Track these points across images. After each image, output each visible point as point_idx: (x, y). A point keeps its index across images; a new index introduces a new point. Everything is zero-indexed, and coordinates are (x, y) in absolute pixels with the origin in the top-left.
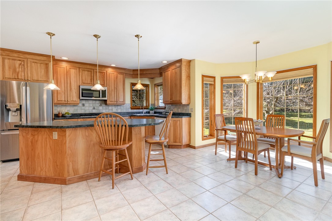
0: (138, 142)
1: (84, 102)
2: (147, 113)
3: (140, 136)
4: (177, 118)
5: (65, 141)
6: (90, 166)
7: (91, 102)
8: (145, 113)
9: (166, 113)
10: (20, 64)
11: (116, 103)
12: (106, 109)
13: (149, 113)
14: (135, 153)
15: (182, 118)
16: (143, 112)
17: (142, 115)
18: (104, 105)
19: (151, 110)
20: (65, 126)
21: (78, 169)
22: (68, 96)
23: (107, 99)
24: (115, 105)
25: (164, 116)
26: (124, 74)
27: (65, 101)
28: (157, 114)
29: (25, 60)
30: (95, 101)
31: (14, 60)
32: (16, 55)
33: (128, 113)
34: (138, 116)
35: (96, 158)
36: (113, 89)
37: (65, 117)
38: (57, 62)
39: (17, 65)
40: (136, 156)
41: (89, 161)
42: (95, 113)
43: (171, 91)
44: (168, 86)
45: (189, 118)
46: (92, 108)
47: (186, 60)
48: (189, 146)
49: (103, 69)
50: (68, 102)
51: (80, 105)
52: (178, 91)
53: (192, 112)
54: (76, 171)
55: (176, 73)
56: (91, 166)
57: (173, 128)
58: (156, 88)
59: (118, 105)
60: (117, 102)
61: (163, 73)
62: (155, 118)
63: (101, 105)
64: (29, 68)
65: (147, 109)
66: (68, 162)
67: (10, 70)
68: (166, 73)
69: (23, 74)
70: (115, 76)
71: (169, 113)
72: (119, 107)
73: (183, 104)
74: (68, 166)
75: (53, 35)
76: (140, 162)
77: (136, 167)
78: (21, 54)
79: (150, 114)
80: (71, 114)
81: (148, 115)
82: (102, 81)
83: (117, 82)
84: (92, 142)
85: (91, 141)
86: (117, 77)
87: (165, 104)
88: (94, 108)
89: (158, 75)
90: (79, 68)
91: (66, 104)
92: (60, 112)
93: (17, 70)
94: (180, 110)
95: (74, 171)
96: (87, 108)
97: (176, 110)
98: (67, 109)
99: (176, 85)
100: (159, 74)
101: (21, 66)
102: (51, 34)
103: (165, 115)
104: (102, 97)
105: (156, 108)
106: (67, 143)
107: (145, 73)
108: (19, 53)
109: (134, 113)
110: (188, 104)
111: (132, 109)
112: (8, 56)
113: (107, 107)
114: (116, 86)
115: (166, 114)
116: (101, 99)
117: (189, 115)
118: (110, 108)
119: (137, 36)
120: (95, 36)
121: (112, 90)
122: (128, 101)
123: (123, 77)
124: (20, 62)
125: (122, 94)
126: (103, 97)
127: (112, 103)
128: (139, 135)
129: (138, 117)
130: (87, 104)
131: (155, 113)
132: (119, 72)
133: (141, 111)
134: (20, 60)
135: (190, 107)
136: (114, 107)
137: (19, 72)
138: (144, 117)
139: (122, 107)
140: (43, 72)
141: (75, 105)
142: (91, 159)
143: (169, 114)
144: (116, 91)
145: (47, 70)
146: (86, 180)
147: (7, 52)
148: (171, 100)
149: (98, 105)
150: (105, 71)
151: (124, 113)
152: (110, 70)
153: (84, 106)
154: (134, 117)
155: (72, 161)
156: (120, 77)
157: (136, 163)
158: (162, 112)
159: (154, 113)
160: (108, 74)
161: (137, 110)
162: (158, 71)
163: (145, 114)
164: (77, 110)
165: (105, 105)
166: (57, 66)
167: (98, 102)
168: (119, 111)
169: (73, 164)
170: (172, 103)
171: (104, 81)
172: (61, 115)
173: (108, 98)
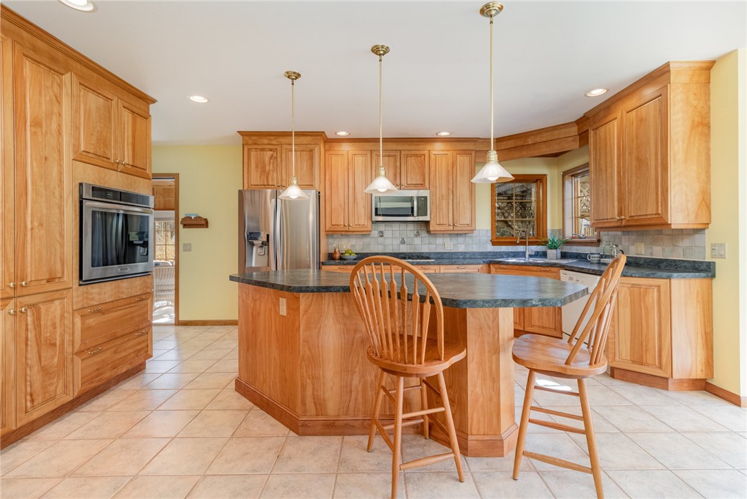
0: (487, 354)
1: (382, 227)
2: (537, 255)
3: (494, 335)
4: (648, 276)
5: (298, 323)
6: (353, 397)
7: (396, 227)
8: (531, 256)
9: (602, 257)
10: (271, 157)
11: (451, 228)
12: (430, 244)
13: (544, 255)
14: (478, 390)
15: (669, 278)
16: (524, 253)
17: (522, 261)
18: (424, 234)
19: (551, 249)
20: (295, 287)
21: (324, 399)
22: (350, 214)
23: (429, 220)
24: (450, 234)
25: (596, 268)
26: (473, 153)
27: (344, 225)
28: (570, 261)
29: (279, 148)
30: (405, 225)
31: (263, 150)
32: (265, 141)
33: (484, 255)
34: (508, 264)
35: (369, 378)
36: (444, 194)
37: (345, 260)
38: (331, 144)
39: (267, 160)
40: (481, 399)
41: (351, 385)
42: (404, 253)
43: (620, 185)
44: (609, 170)
45: (705, 282)
46: (397, 242)
47: (687, 65)
48: (705, 386)
49: (421, 147)
50: (351, 229)
51: (375, 233)
52: (653, 184)
53: (722, 256)
54: (320, 404)
55: (641, 120)
56: (356, 399)
57: (628, 310)
58: (568, 184)
59: (457, 234)
60: (454, 225)
61: (591, 133)
62: (562, 271)
63: (418, 235)
64: (283, 163)
65: (538, 245)
66: (303, 376)
67: (257, 171)
68: (602, 129)
69: (275, 176)
70: (450, 162)
71: (612, 257)
72: (460, 239)
73: (673, 227)
74: (304, 387)
75: (296, 78)
76: (495, 422)
77: (480, 438)
78: (272, 138)
79: (547, 261)
80: (356, 254)
81: (540, 261)
82: (418, 177)
83: (454, 175)
84: (358, 335)
85: (356, 331)
86: (454, 164)
87: (599, 229)
88: (403, 242)
89: (574, 140)
90: (371, 151)
91: (347, 233)
92: (337, 250)
93: (267, 168)
94: (660, 248)
95: (315, 403)
96: (388, 241)
97: (641, 250)
98: (350, 244)
99: (641, 162)
100: (578, 138)
101: (272, 161)
102: (294, 76)
103: (599, 263)
104: (418, 215)
105: (567, 243)
106: (302, 328)
107: (530, 143)
108: (270, 135)
109: (501, 254)
110: (700, 227)
111: (494, 243)
112: (256, 144)
113: (432, 240)
114: (451, 187)
115: (603, 260)
116: (416, 219)
117: (705, 269)
118: (439, 241)
119: (485, 11)
120: (376, 50)
121: (443, 196)
122: (484, 222)
123: (470, 161)
124: (272, 152)
125: (468, 205)
126: (422, 215)
127: (442, 228)
128: (491, 333)
129: (508, 266)
130: (389, 231)
131: (564, 256)
132: (459, 149)
133: (521, 248)
134: (271, 150)
135: (710, 237)
136: (448, 239)
137: (269, 173)
138: (528, 267)
139: (468, 240)
140: (305, 169)
141: (365, 234)
142: (356, 381)
143: (613, 263)
144: (451, 197)
145: (312, 163)
146: (343, 434)
147: (254, 138)
148: (620, 213)
149: (411, 234)
150: (426, 152)
151: (474, 253)
152: (438, 148)
153: (382, 236)
154: (497, 266)
155: (311, 377)
156: (463, 160)
157: (479, 422)
158: (586, 254)
159: (559, 255)
160: (433, 157)
161: (510, 247)
162: (574, 130)
163: (531, 260)
164: (369, 245)
165: (426, 235)
166: (331, 152)
167: (411, 227)
168: (461, 249)
169: (313, 384)
170: (625, 226)
171: (424, 175)
172: (338, 256)
173: (432, 216)
